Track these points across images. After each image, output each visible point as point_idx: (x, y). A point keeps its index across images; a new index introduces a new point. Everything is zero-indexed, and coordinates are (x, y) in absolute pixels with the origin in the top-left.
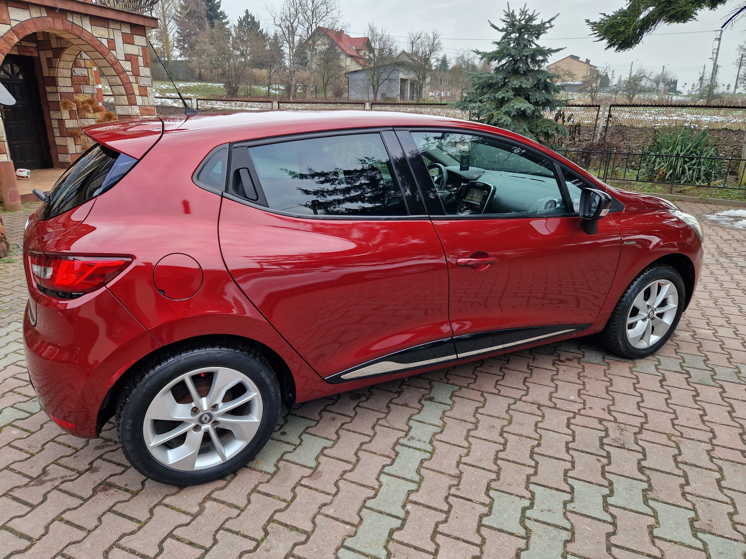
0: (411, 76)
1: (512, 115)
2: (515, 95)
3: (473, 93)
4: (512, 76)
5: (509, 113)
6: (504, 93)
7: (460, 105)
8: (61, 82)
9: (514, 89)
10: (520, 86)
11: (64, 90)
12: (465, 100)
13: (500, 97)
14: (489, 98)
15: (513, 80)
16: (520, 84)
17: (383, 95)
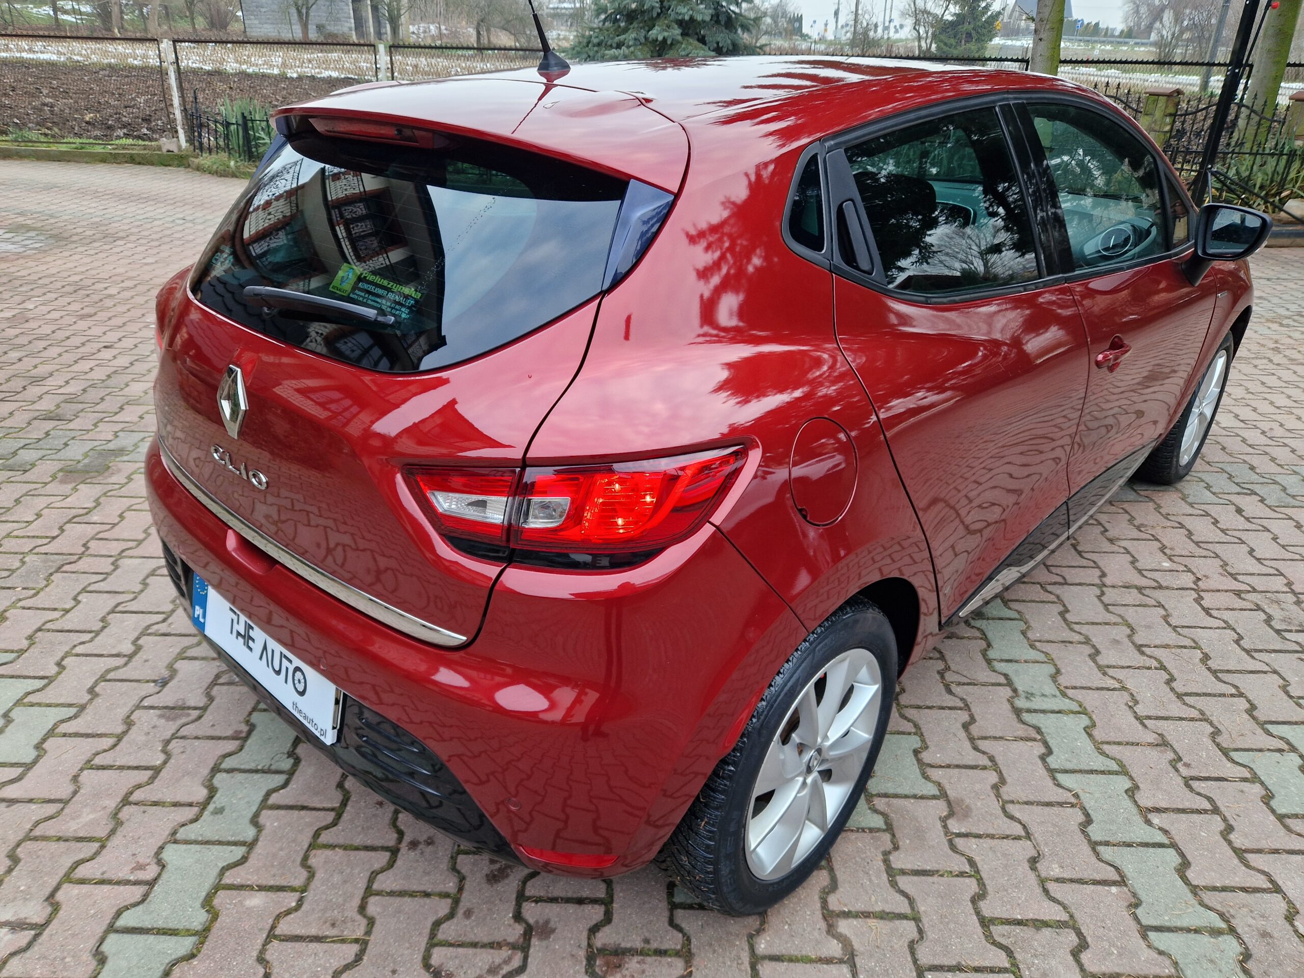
2: (684, 34)
3: (600, 29)
6: (664, 30)
7: (578, 53)
9: (681, 23)
10: (691, 18)
12: (588, 43)
13: (660, 38)
14: (635, 39)
15: (676, 6)
17: (320, 27)
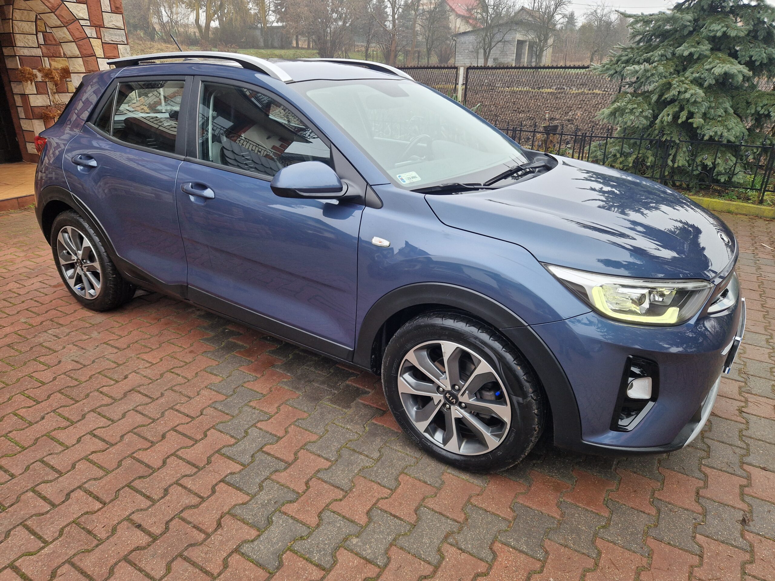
0: (530, 37)
1: (706, 84)
2: (712, 49)
3: (632, 48)
4: (708, 16)
5: (700, 81)
6: (693, 46)
8: (20, 41)
10: (725, 33)
11: (26, 52)
13: (686, 53)
14: (662, 55)
15: (711, 23)
16: (725, 29)
17: (495, 59)
